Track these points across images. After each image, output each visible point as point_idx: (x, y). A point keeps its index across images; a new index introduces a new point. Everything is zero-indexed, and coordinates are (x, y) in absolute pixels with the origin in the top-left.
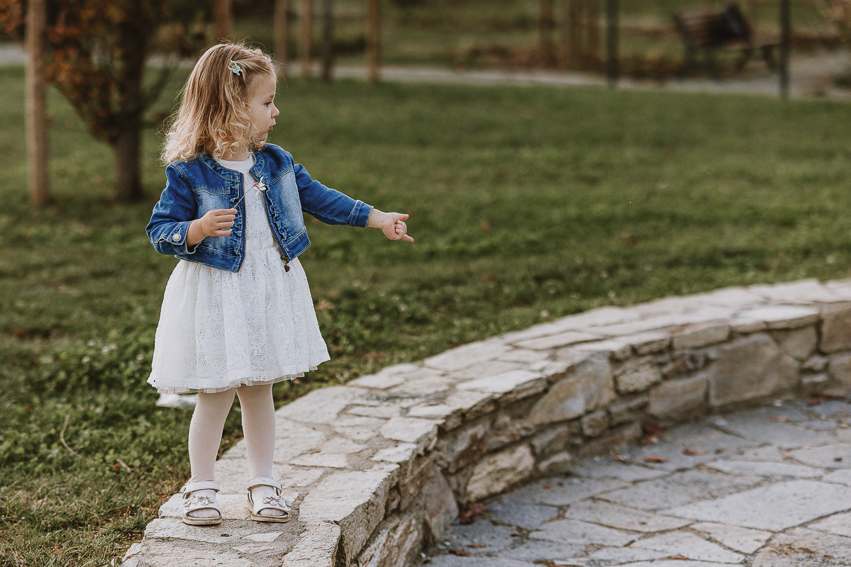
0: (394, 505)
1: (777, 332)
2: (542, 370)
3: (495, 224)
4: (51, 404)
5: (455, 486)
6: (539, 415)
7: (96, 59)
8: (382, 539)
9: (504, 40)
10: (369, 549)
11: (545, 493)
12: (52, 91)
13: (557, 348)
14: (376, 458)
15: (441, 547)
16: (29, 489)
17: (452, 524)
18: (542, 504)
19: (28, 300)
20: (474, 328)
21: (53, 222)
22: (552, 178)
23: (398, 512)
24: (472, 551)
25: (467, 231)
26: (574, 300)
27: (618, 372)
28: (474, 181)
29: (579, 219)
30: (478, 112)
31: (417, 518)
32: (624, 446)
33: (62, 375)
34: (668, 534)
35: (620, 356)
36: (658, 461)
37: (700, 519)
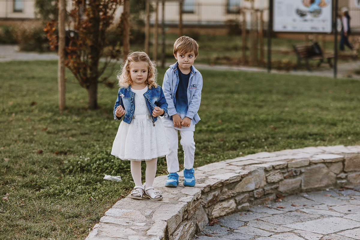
0: (186, 217)
1: (328, 163)
2: (239, 173)
3: (223, 121)
4: (68, 177)
5: (207, 212)
6: (238, 189)
8: (181, 228)
9: (228, 54)
10: (177, 231)
11: (240, 217)
12: (67, 69)
13: (245, 165)
14: (180, 200)
15: (202, 233)
16: (61, 205)
17: (206, 226)
18: (239, 220)
19: (60, 142)
20: (215, 157)
21: (67, 115)
22: (245, 105)
23: (187, 219)
24: (213, 235)
25: (214, 123)
26: (252, 149)
27: (267, 175)
28: (216, 105)
29: (255, 120)
30: (218, 80)
31: (194, 223)
32: (269, 202)
33: (71, 167)
34: (285, 233)
35: (269, 169)
36: (282, 208)
37: (297, 229)
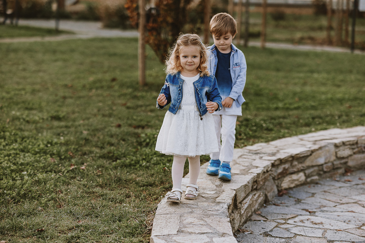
0: (255, 187)
2: (310, 148)
3: (301, 99)
4: (144, 149)
5: (277, 184)
6: (308, 163)
7: (163, 36)
8: (250, 197)
10: (245, 200)
11: (308, 189)
12: (148, 46)
13: (316, 141)
14: (250, 171)
15: (271, 203)
16: (136, 174)
17: (276, 196)
18: (307, 192)
19: (137, 116)
20: (288, 133)
21: (147, 91)
22: (324, 84)
23: (256, 189)
24: (281, 205)
25: (290, 101)
26: (325, 125)
27: (337, 150)
28: (295, 84)
29: (332, 99)
30: (300, 60)
31: (263, 193)
32: (338, 176)
33: (148, 140)
34: (349, 204)
35: (338, 145)
36: (349, 181)
37: (361, 200)
